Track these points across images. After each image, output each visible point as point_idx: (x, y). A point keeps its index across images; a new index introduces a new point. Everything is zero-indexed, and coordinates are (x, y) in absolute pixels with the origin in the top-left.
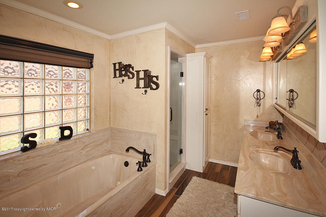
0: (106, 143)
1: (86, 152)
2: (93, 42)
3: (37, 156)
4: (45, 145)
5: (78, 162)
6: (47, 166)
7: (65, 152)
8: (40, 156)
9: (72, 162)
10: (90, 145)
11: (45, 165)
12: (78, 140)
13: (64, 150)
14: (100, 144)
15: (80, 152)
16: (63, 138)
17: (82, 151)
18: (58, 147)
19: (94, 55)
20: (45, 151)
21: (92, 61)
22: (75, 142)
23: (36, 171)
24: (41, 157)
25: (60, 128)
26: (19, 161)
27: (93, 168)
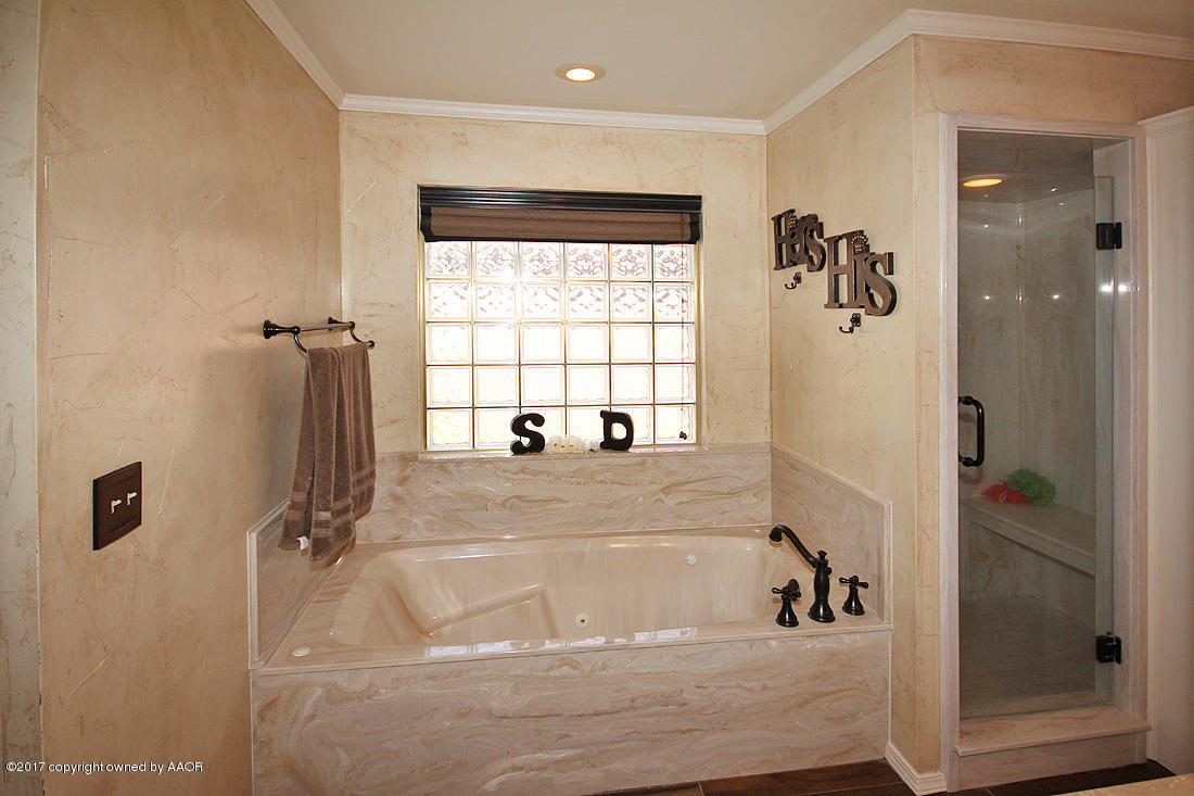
0: (755, 495)
1: (677, 504)
2: (701, 156)
3: (543, 472)
4: (562, 450)
5: (652, 527)
6: (565, 506)
7: (612, 483)
8: (549, 474)
9: (632, 518)
10: (689, 487)
11: (560, 500)
12: (650, 460)
13: (609, 476)
14: (729, 494)
15: (658, 497)
16: (609, 443)
17: (662, 496)
18: (592, 464)
19: (700, 198)
20: (560, 466)
21: (695, 220)
22: (643, 463)
23: (540, 509)
24: (552, 478)
25: (603, 414)
26: (504, 471)
27: (691, 559)
